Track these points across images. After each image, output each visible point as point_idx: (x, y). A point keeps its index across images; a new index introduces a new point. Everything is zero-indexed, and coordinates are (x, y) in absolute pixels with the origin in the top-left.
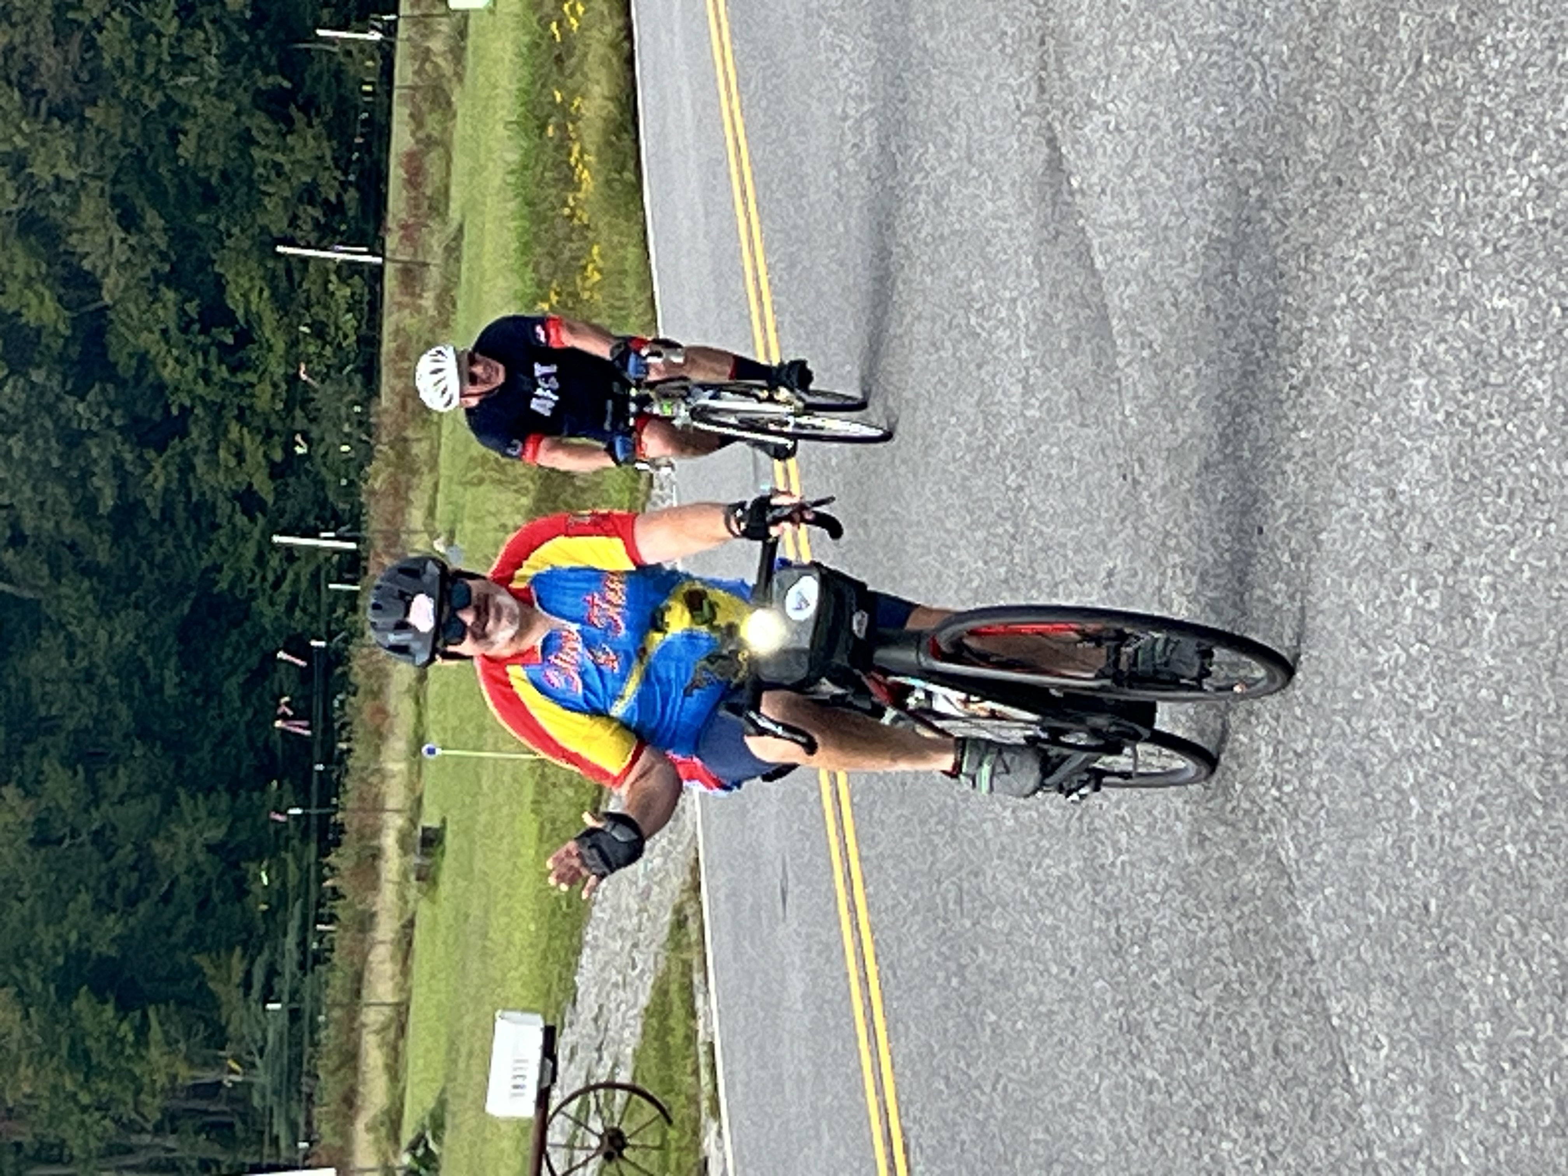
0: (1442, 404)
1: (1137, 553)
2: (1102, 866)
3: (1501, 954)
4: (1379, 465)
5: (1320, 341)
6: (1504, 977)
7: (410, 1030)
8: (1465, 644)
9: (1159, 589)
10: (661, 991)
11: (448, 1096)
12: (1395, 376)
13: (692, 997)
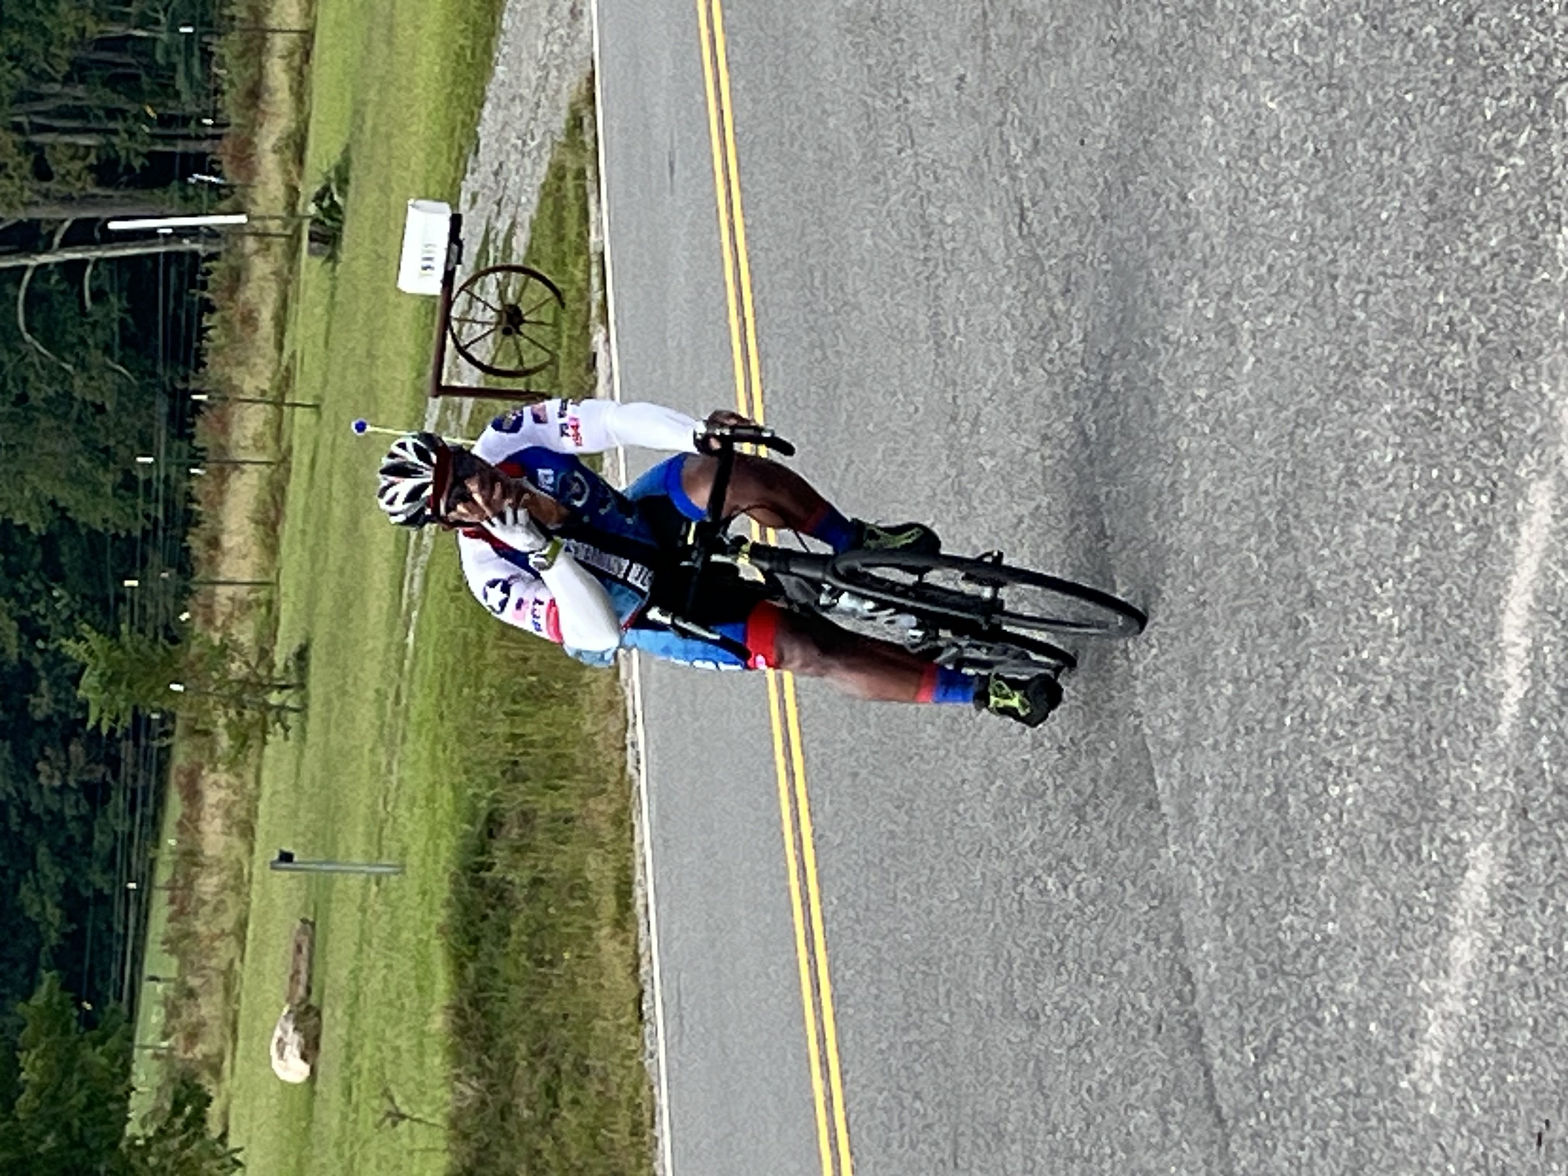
0: (1223, 153)
1: (983, 80)
2: (944, 335)
3: (1243, 638)
4: (1175, 164)
5: (1136, 19)
6: (1244, 656)
7: (314, 61)
8: (1230, 365)
9: (1001, 124)
10: (558, 172)
11: (353, 156)
12: (1191, 99)
13: (585, 196)
